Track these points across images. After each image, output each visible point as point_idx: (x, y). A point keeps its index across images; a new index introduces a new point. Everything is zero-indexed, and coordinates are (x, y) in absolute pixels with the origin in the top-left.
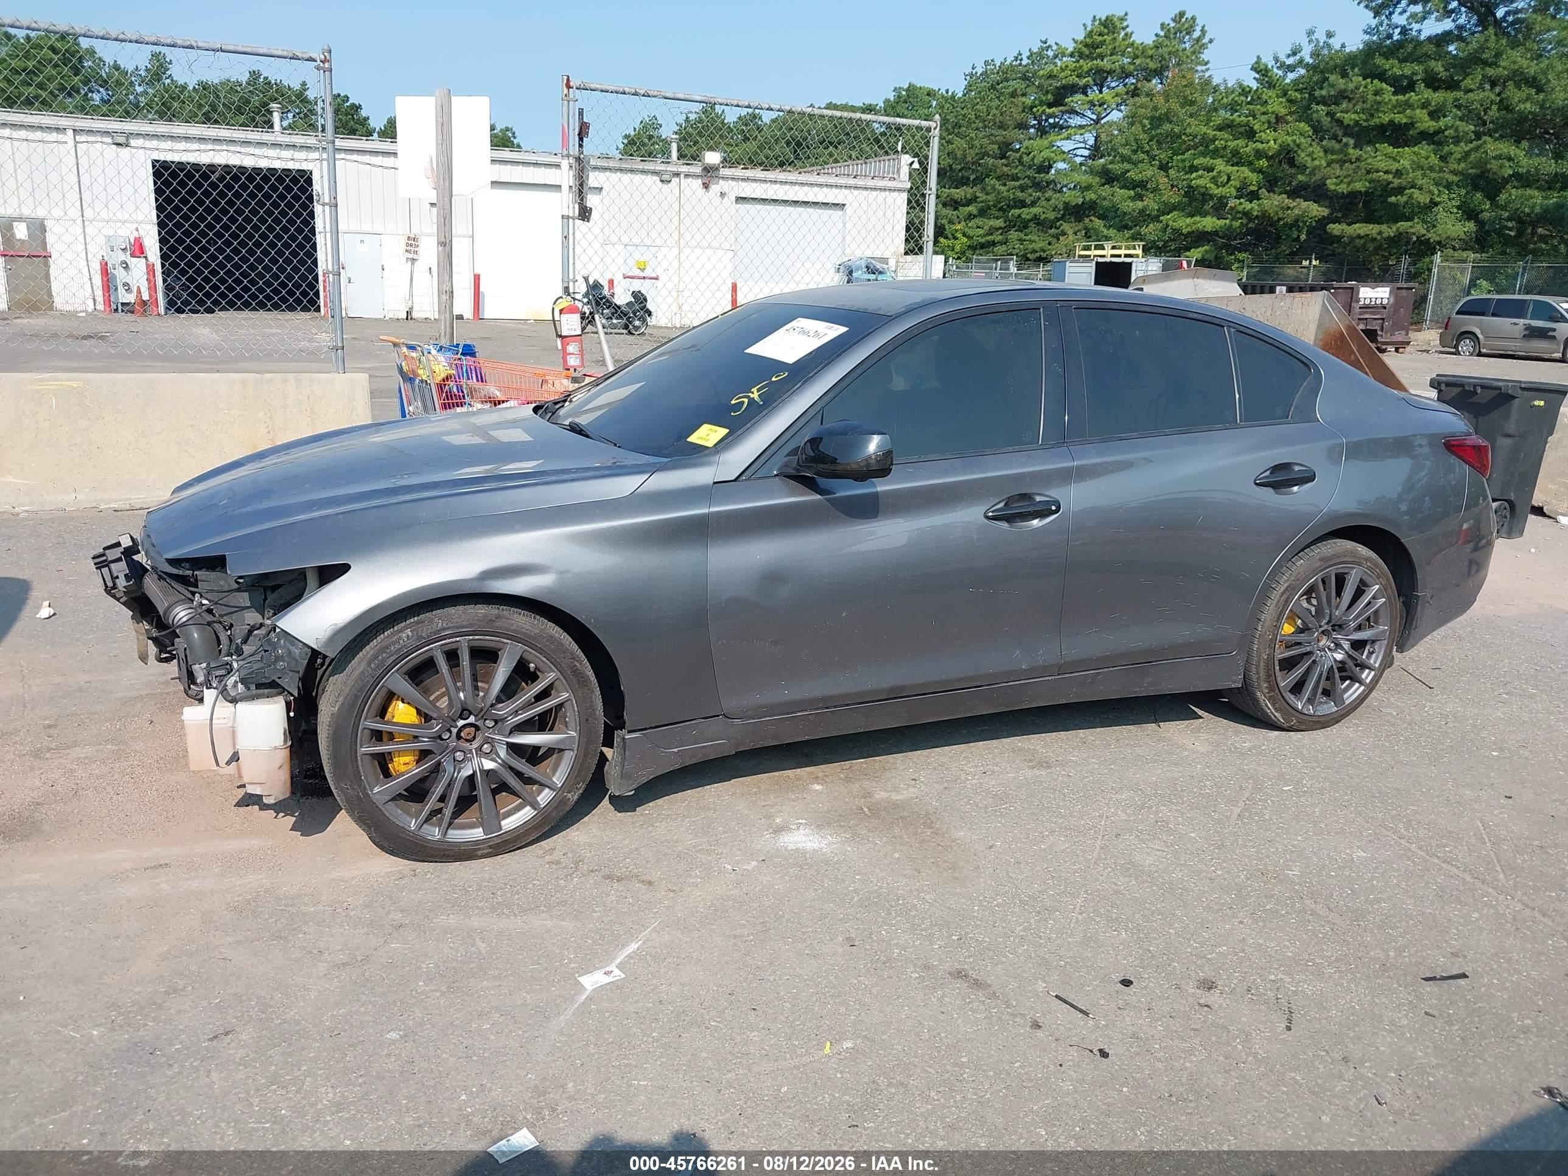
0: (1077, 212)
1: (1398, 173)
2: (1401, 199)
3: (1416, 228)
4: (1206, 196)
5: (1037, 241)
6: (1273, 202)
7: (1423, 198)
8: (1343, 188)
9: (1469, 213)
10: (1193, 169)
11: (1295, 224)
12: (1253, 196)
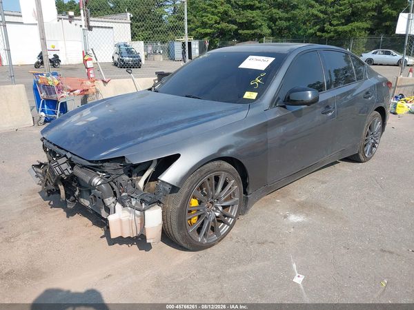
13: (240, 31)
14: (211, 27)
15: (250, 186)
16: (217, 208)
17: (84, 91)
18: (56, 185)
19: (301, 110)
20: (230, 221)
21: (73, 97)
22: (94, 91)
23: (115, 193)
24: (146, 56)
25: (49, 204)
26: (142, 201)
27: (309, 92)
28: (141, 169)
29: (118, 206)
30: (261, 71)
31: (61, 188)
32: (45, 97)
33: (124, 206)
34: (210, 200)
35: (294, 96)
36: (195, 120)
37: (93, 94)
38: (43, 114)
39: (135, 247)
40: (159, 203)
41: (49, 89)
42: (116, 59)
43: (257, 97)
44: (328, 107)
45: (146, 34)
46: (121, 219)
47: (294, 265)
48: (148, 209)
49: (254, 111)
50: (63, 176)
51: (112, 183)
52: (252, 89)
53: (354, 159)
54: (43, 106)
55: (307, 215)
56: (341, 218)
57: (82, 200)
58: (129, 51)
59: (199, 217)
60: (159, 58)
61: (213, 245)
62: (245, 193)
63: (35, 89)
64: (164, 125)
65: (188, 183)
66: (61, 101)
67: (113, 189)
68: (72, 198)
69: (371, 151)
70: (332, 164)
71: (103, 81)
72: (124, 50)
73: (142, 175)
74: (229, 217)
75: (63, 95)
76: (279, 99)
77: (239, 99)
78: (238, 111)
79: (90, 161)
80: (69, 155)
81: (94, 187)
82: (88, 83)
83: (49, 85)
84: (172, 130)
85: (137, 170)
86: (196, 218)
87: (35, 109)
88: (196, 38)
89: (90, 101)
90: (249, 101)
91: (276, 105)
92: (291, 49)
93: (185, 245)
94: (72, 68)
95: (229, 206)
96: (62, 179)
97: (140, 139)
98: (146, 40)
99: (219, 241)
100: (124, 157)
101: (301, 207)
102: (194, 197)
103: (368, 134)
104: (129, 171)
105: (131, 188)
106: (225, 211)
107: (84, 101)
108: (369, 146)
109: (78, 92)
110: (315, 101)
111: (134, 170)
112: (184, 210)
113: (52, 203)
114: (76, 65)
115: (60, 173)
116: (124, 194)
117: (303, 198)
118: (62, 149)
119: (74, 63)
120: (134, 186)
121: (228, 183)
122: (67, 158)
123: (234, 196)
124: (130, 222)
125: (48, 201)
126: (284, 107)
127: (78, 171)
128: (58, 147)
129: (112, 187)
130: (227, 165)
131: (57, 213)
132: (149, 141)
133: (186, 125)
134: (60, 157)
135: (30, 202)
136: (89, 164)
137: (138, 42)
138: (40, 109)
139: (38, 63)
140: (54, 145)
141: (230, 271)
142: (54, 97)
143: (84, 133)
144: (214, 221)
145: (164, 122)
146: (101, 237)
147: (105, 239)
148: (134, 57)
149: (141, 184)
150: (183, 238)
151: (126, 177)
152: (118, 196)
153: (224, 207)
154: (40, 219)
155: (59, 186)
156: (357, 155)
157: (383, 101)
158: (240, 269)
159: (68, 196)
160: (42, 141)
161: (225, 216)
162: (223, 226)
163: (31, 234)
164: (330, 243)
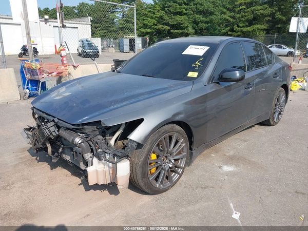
0: (121, 29)
1: (182, 21)
2: (183, 26)
3: (185, 31)
4: (147, 25)
5: (114, 35)
6: (160, 26)
7: (186, 25)
8: (172, 24)
9: (194, 28)
10: (144, 20)
11: (164, 30)
12: (156, 25)
13: (172, 31)
14: (150, 28)
15: (194, 143)
16: (170, 161)
17: (59, 73)
18: (44, 144)
19: (231, 85)
20: (180, 171)
21: (51, 78)
22: (67, 73)
23: (92, 149)
24: (102, 49)
25: (36, 159)
26: (115, 155)
27: (237, 72)
28: (112, 130)
29: (95, 160)
30: (199, 57)
31: (49, 146)
32: (29, 78)
33: (100, 159)
34: (165, 154)
35: (226, 75)
36: (153, 93)
37: (66, 76)
38: (27, 91)
39: (106, 192)
40: (127, 157)
41: (32, 71)
42: (80, 51)
43: (198, 76)
44: (249, 84)
45: (102, 32)
46: (97, 170)
47: (231, 205)
48: (119, 161)
49: (197, 86)
50: (51, 136)
51: (90, 142)
52: (193, 70)
53: (266, 123)
54: (28, 85)
55: (236, 166)
56: (262, 168)
57: (64, 156)
58: (90, 45)
59: (157, 168)
60: (112, 50)
61: (167, 190)
62: (191, 149)
63: (22, 72)
64: (130, 97)
65: (149, 141)
66: (42, 81)
67: (90, 146)
68: (56, 154)
69: (278, 118)
70: (250, 127)
71: (74, 66)
72: (86, 44)
73: (113, 136)
74: (179, 168)
75: (43, 76)
76: (214, 78)
77: (184, 77)
78: (185, 86)
79: (73, 125)
80: (56, 120)
81: (76, 145)
82: (62, 67)
83: (33, 69)
84: (136, 100)
85: (110, 131)
86: (155, 169)
87: (21, 87)
88: (139, 36)
89: (63, 81)
90: (192, 79)
91: (212, 81)
92: (222, 40)
93: (146, 190)
94: (47, 58)
95: (179, 159)
96: (50, 139)
97: (112, 107)
98: (103, 37)
99: (172, 187)
100: (100, 121)
101: (231, 160)
102: (153, 153)
103: (276, 105)
104: (103, 132)
105: (104, 146)
106: (176, 163)
107: (59, 81)
108: (277, 114)
109: (54, 74)
110: (242, 78)
111: (107, 131)
112: (147, 163)
113: (38, 159)
114: (50, 55)
115: (49, 134)
116: (99, 150)
117: (231, 153)
118: (50, 115)
119: (48, 54)
120: (107, 144)
121: (178, 141)
122: (55, 122)
123: (183, 151)
124: (105, 172)
125: (35, 157)
126: (218, 83)
127: (63, 133)
128: (47, 114)
129: (90, 145)
130: (178, 127)
131: (43, 166)
132: (119, 109)
133: (146, 96)
134: (48, 121)
135: (21, 158)
136: (73, 127)
137: (97, 38)
138: (26, 87)
139: (21, 53)
140: (43, 112)
141: (183, 210)
142: (36, 78)
143: (66, 103)
144: (168, 171)
145: (129, 94)
146: (79, 185)
147: (82, 186)
148: (94, 50)
149: (112, 142)
150: (145, 185)
151: (100, 137)
152: (95, 152)
153: (175, 160)
154: (30, 171)
155: (47, 144)
156: (269, 120)
157: (286, 80)
158: (190, 208)
159: (53, 153)
160: (33, 109)
161: (176, 167)
162: (174, 175)
163: (24, 183)
164: (257, 187)
